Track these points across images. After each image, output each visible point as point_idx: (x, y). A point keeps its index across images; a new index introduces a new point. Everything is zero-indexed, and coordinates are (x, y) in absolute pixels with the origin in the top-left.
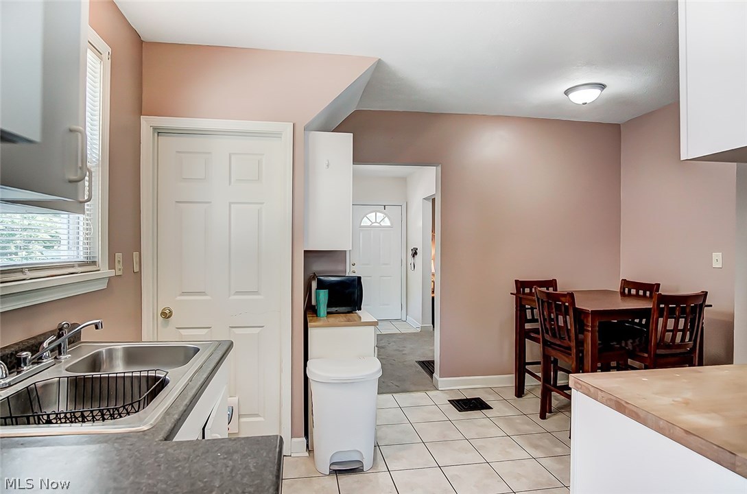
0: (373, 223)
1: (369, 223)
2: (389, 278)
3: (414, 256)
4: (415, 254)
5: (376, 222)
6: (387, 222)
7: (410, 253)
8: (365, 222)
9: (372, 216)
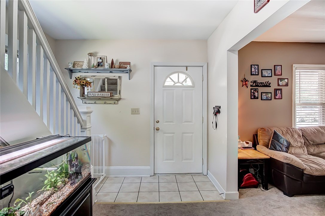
0: (175, 83)
1: (172, 84)
2: (191, 135)
3: (216, 115)
4: (217, 111)
5: (178, 82)
6: (189, 83)
7: (212, 111)
8: (169, 82)
9: (174, 77)
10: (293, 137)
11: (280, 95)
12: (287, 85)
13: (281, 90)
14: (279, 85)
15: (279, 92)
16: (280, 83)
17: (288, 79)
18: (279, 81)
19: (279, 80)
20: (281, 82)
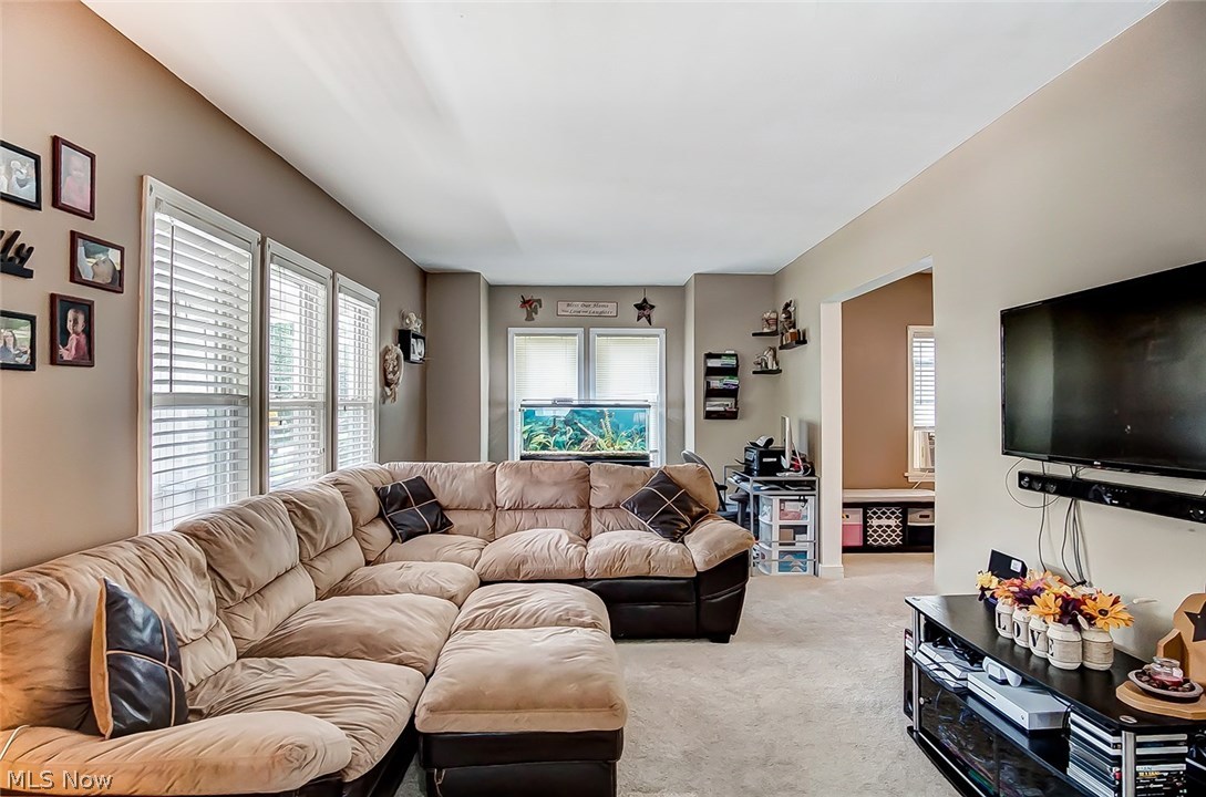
10: (178, 591)
11: (83, 338)
12: (116, 284)
13: (87, 308)
14: (74, 275)
15: (75, 322)
16: (86, 265)
17: (122, 250)
18: (81, 250)
19: (80, 241)
20: (87, 257)
